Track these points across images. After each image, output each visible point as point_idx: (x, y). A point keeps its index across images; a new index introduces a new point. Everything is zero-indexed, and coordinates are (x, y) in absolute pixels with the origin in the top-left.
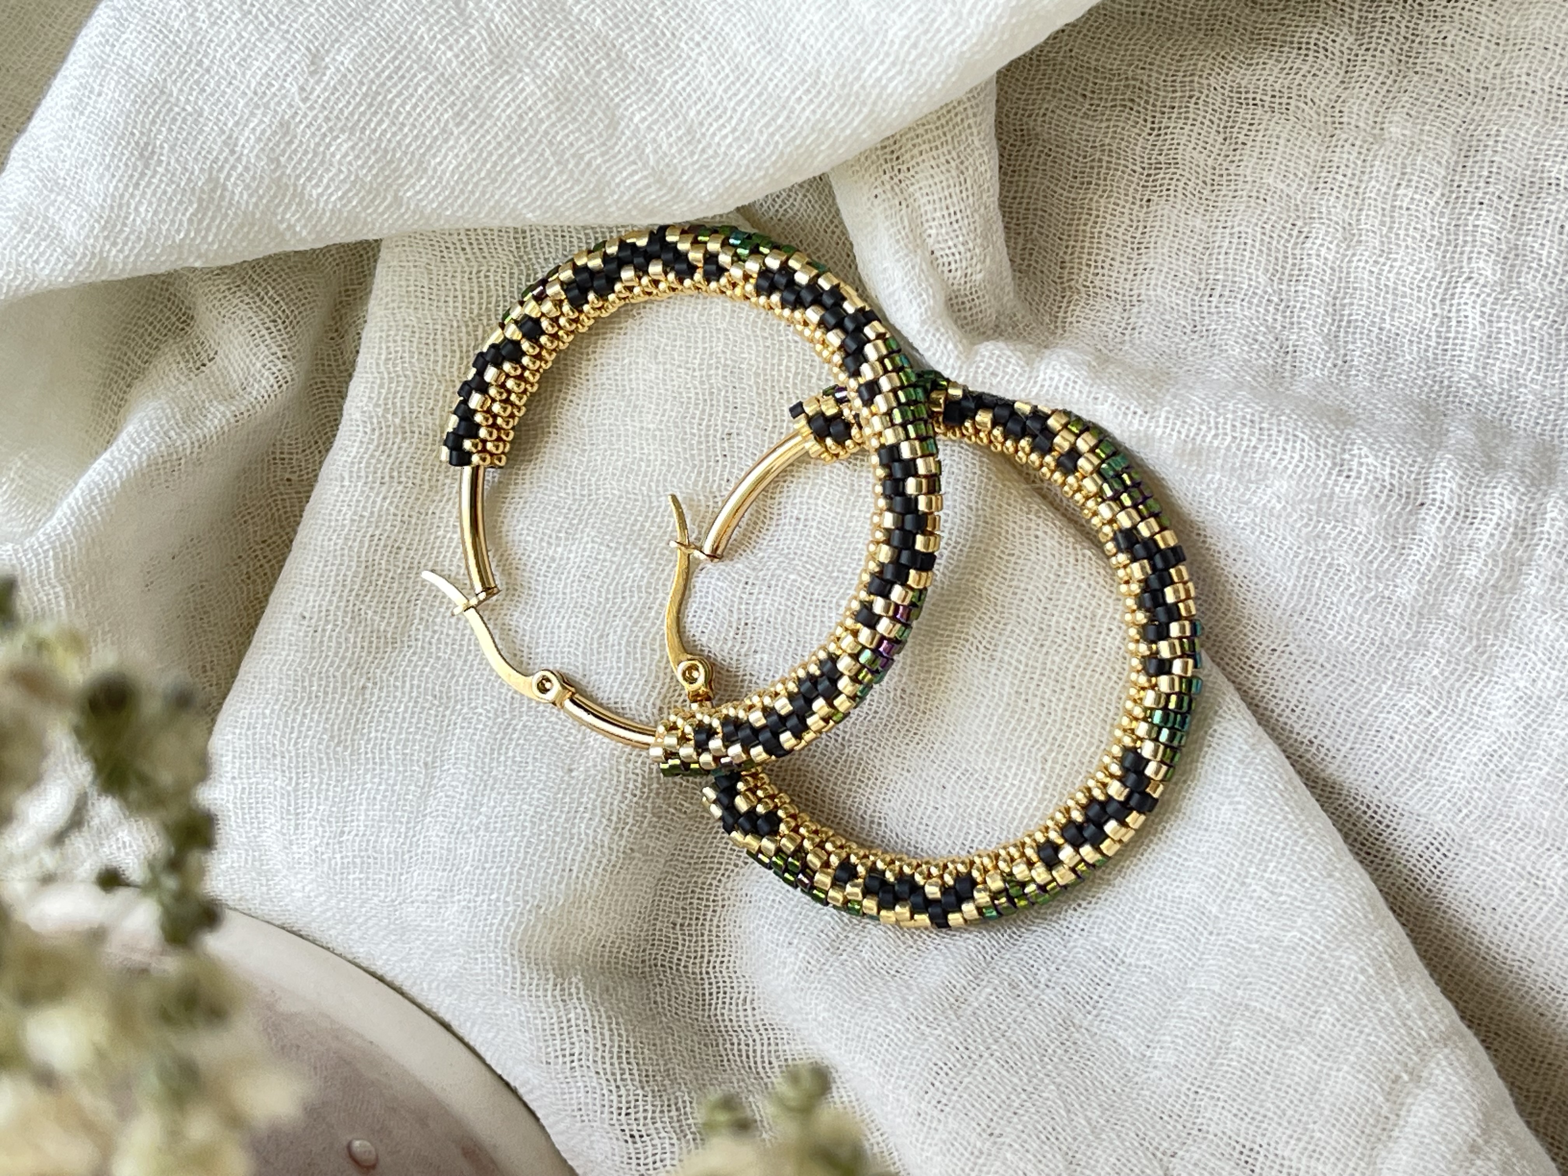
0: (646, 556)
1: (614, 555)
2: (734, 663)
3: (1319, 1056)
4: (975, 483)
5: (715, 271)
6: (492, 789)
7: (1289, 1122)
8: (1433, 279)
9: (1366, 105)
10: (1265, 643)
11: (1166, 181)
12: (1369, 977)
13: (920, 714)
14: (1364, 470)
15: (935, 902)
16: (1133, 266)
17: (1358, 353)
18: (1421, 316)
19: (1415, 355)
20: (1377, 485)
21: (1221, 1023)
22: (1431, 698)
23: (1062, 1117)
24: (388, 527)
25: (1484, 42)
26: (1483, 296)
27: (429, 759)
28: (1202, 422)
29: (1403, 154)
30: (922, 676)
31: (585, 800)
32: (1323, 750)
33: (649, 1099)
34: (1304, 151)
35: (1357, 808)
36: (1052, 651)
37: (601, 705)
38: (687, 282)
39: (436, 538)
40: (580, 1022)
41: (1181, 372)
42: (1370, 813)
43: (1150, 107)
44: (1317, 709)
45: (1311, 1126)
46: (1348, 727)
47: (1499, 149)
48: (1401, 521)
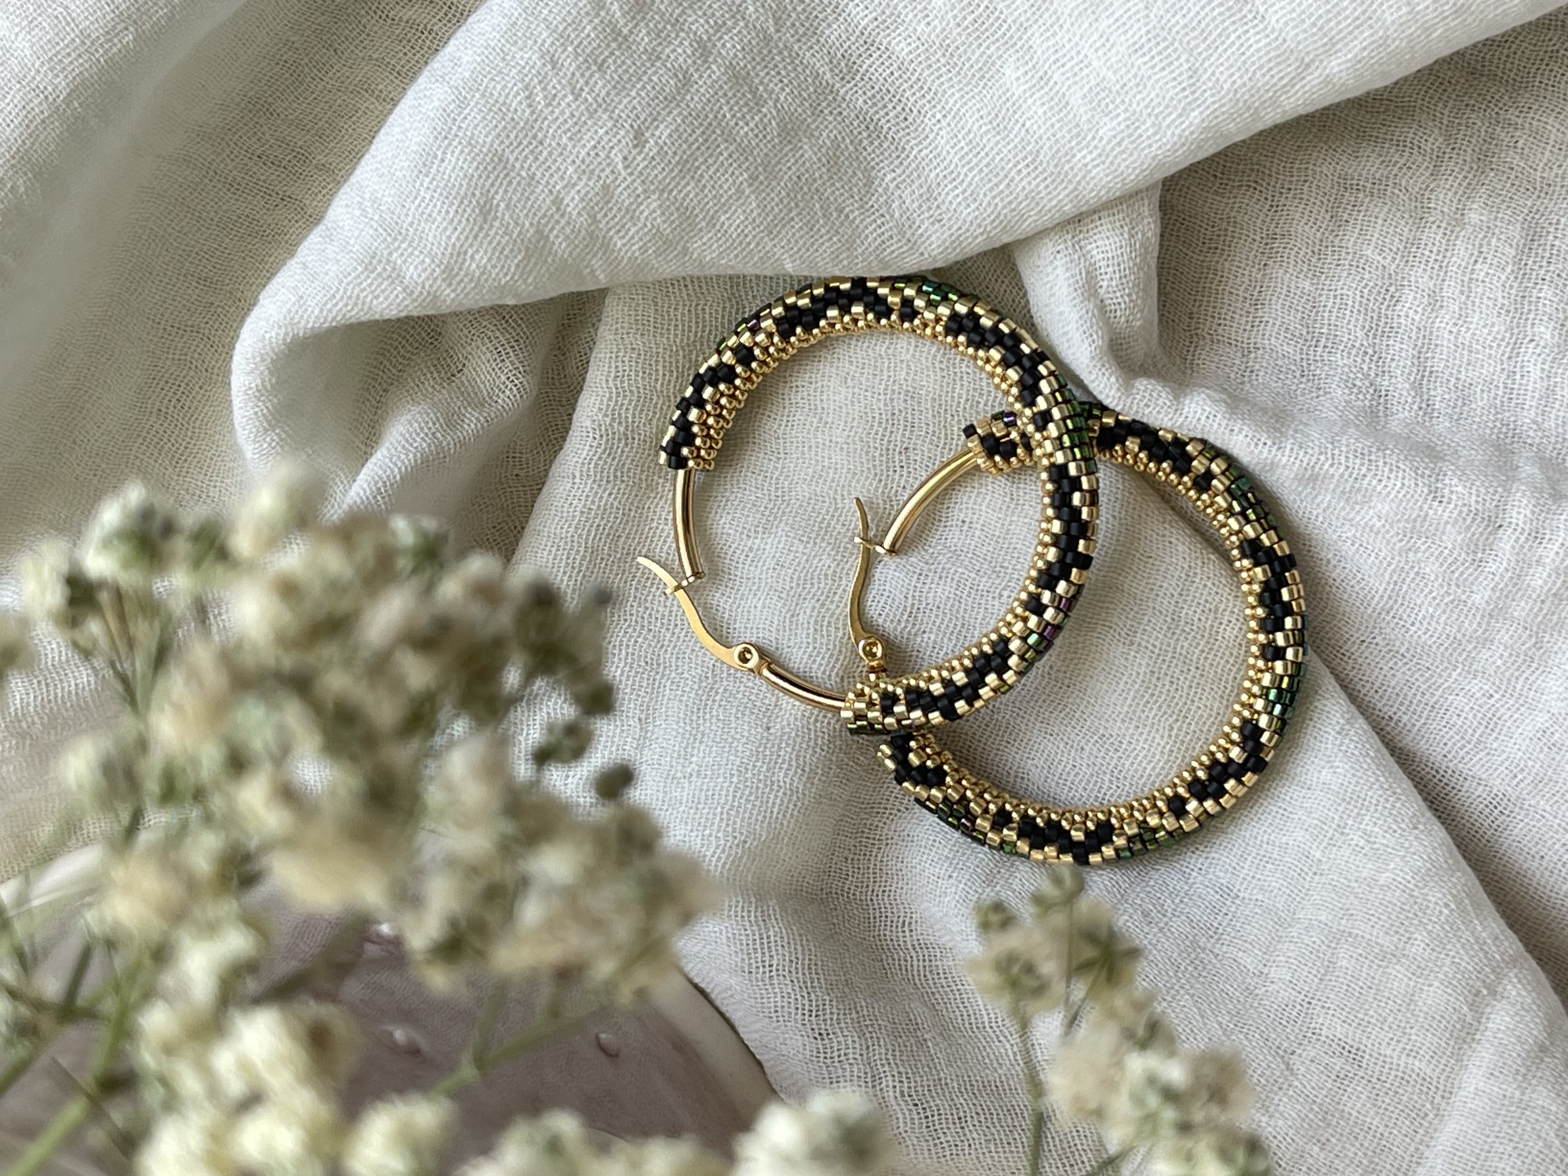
0: (832, 550)
1: (805, 548)
2: (905, 641)
3: (1413, 974)
4: (1119, 496)
5: (909, 312)
6: (701, 742)
7: (1390, 1027)
8: (1503, 340)
9: (1450, 194)
10: (1356, 635)
11: (1281, 250)
12: (1452, 911)
13: (1064, 688)
14: (1454, 497)
15: (1079, 844)
16: (1250, 319)
17: (1439, 399)
18: (1491, 370)
19: (1485, 401)
20: (1465, 509)
21: (1329, 946)
22: (1494, 684)
23: (1198, 1021)
24: (611, 519)
25: (1549, 148)
26: (1543, 356)
27: (643, 716)
28: (1321, 453)
29: (1481, 236)
30: (1069, 656)
31: (782, 753)
32: (1401, 724)
33: (834, 1003)
34: (1398, 230)
35: (1428, 773)
36: (1182, 638)
37: (791, 673)
38: (884, 321)
39: (650, 529)
40: (778, 939)
41: (1295, 411)
42: (1438, 777)
43: (1270, 188)
44: (1396, 691)
45: (1408, 1031)
46: (1422, 705)
47: (1559, 235)
48: (1482, 539)
